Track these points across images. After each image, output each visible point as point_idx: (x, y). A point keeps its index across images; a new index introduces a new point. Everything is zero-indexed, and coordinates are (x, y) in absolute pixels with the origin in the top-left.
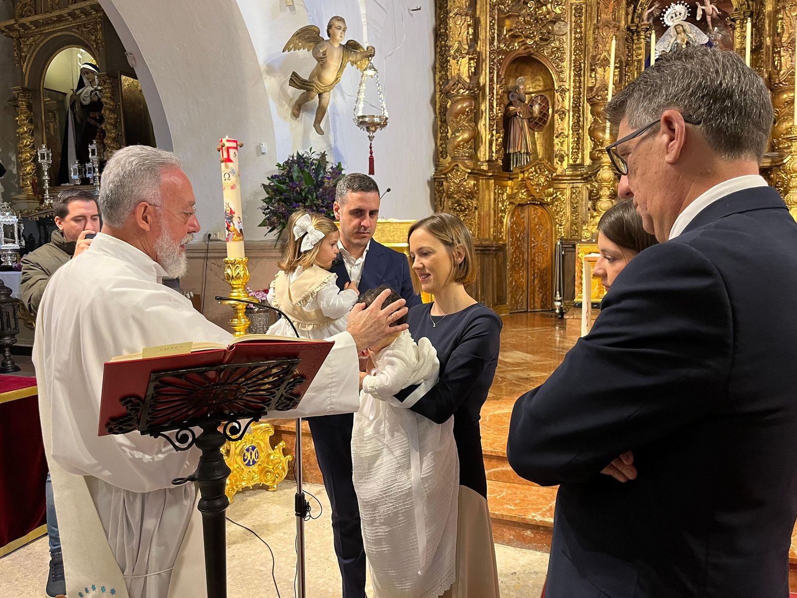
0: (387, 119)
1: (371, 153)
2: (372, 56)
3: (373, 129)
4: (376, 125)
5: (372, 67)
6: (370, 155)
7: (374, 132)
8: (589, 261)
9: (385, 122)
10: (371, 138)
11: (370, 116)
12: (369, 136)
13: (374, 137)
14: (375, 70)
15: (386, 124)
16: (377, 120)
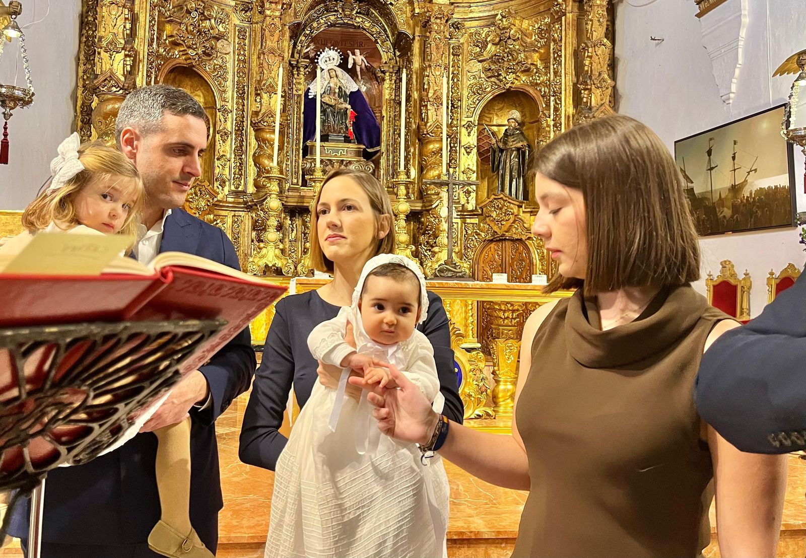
0: (33, 95)
1: (6, 135)
2: (17, 13)
3: (12, 104)
4: (16, 100)
5: (16, 27)
6: (3, 137)
7: (12, 108)
8: (300, 284)
9: (30, 98)
10: (6, 116)
11: (8, 87)
12: (4, 113)
13: (11, 115)
14: (20, 31)
15: (31, 101)
16: (18, 93)
